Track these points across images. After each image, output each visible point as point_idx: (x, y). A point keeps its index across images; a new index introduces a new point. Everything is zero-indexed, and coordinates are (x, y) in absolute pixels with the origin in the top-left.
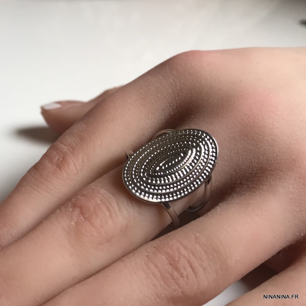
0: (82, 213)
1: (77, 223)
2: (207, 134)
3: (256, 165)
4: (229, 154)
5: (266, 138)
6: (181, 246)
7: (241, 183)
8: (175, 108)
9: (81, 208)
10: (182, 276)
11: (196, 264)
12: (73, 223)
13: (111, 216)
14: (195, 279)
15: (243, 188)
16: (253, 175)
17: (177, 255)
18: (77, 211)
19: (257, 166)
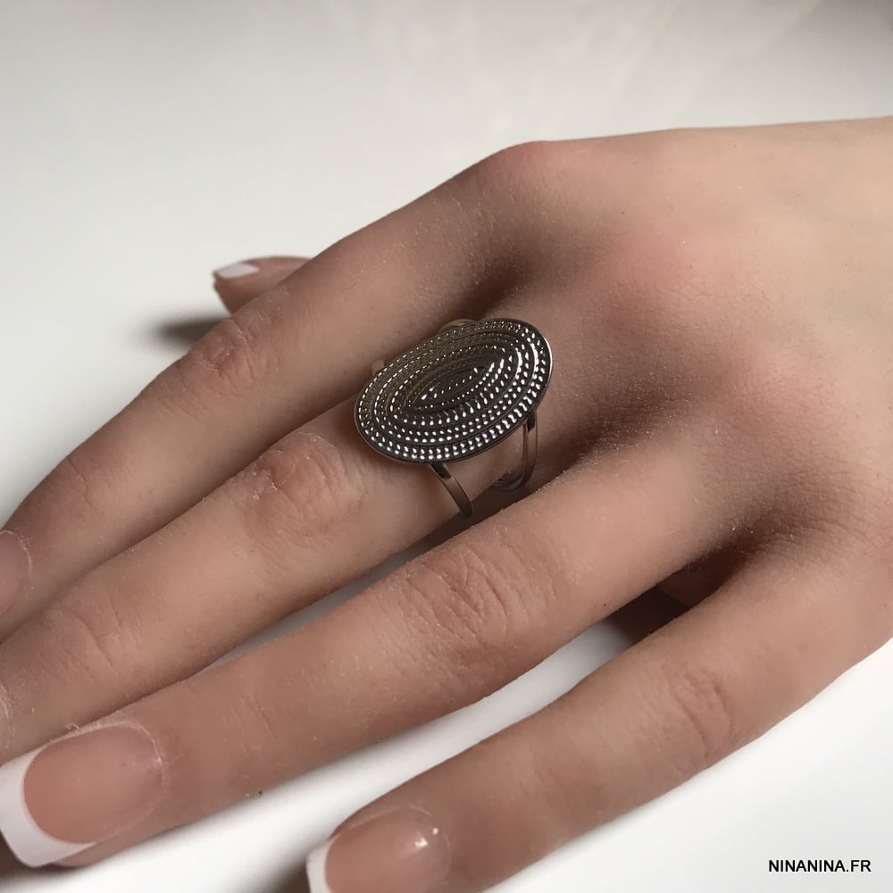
0: (274, 479)
1: (263, 497)
2: (532, 329)
3: (640, 388)
4: (581, 367)
5: (662, 333)
6: (473, 553)
7: (610, 427)
8: (483, 270)
9: (273, 470)
10: (475, 608)
11: (503, 585)
12: (256, 497)
13: (328, 482)
14: (503, 612)
15: (614, 436)
16: (636, 409)
17: (466, 571)
18: (266, 475)
19: (644, 390)
